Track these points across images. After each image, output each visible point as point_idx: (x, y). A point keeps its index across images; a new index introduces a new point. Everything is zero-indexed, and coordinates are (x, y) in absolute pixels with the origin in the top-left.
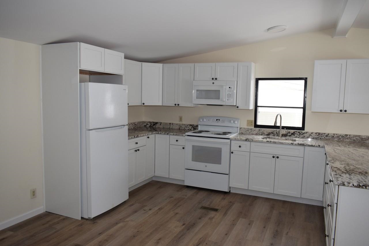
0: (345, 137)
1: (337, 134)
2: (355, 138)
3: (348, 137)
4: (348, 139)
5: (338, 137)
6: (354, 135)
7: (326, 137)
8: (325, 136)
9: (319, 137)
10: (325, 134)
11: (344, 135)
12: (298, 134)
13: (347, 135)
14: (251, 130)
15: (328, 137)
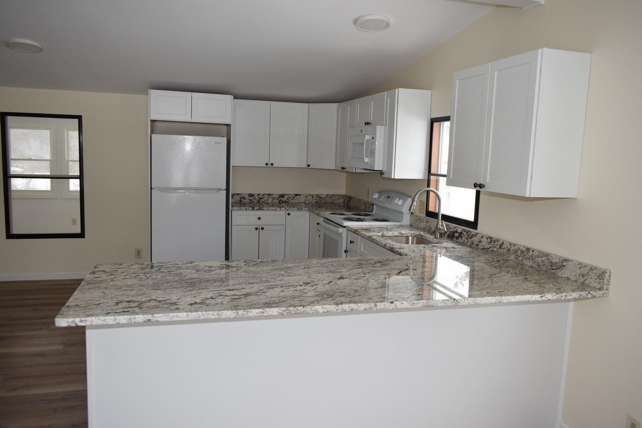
0: (525, 253)
1: (514, 245)
2: (540, 260)
3: (530, 254)
4: (529, 259)
5: (516, 253)
6: (540, 252)
7: (499, 250)
8: (498, 247)
9: (490, 247)
10: (498, 241)
11: (524, 249)
12: (467, 236)
13: (528, 249)
14: (420, 220)
15: (502, 250)
